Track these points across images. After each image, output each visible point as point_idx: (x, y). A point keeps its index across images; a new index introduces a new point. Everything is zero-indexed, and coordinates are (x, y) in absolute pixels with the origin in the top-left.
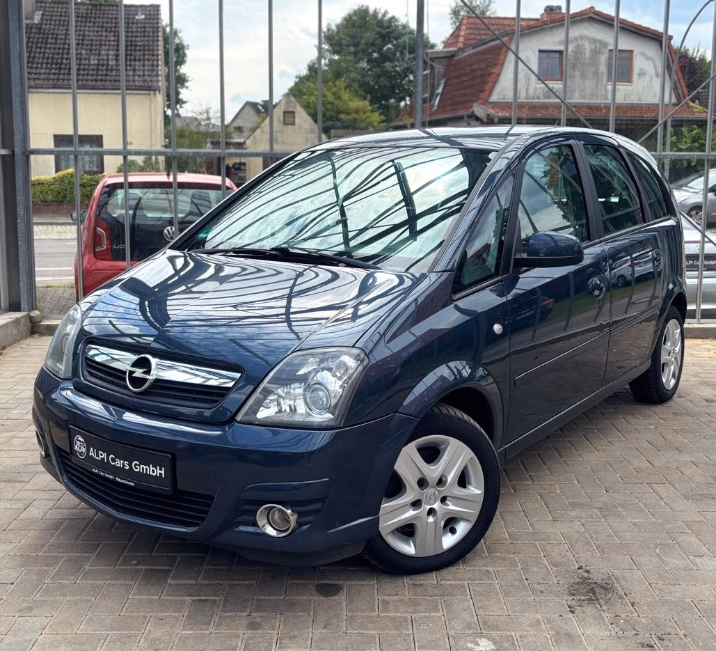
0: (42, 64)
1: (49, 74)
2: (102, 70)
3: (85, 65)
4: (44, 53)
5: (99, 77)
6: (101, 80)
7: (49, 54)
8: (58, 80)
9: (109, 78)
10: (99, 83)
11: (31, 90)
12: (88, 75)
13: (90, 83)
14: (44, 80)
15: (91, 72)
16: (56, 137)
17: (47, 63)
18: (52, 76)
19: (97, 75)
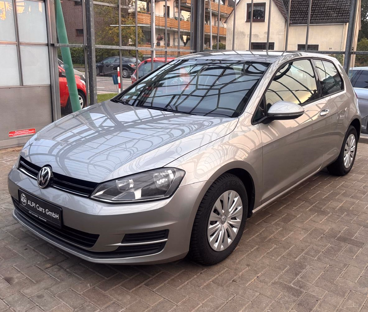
0: (298, 13)
1: (300, 17)
2: (323, 15)
3: (316, 12)
4: (300, 8)
5: (321, 18)
6: (321, 19)
7: (302, 8)
8: (303, 20)
9: (325, 18)
10: (320, 21)
11: (291, 25)
12: (316, 17)
13: (316, 21)
14: (297, 20)
15: (318, 16)
16: (299, 45)
17: (300, 13)
18: (301, 19)
19: (320, 17)
